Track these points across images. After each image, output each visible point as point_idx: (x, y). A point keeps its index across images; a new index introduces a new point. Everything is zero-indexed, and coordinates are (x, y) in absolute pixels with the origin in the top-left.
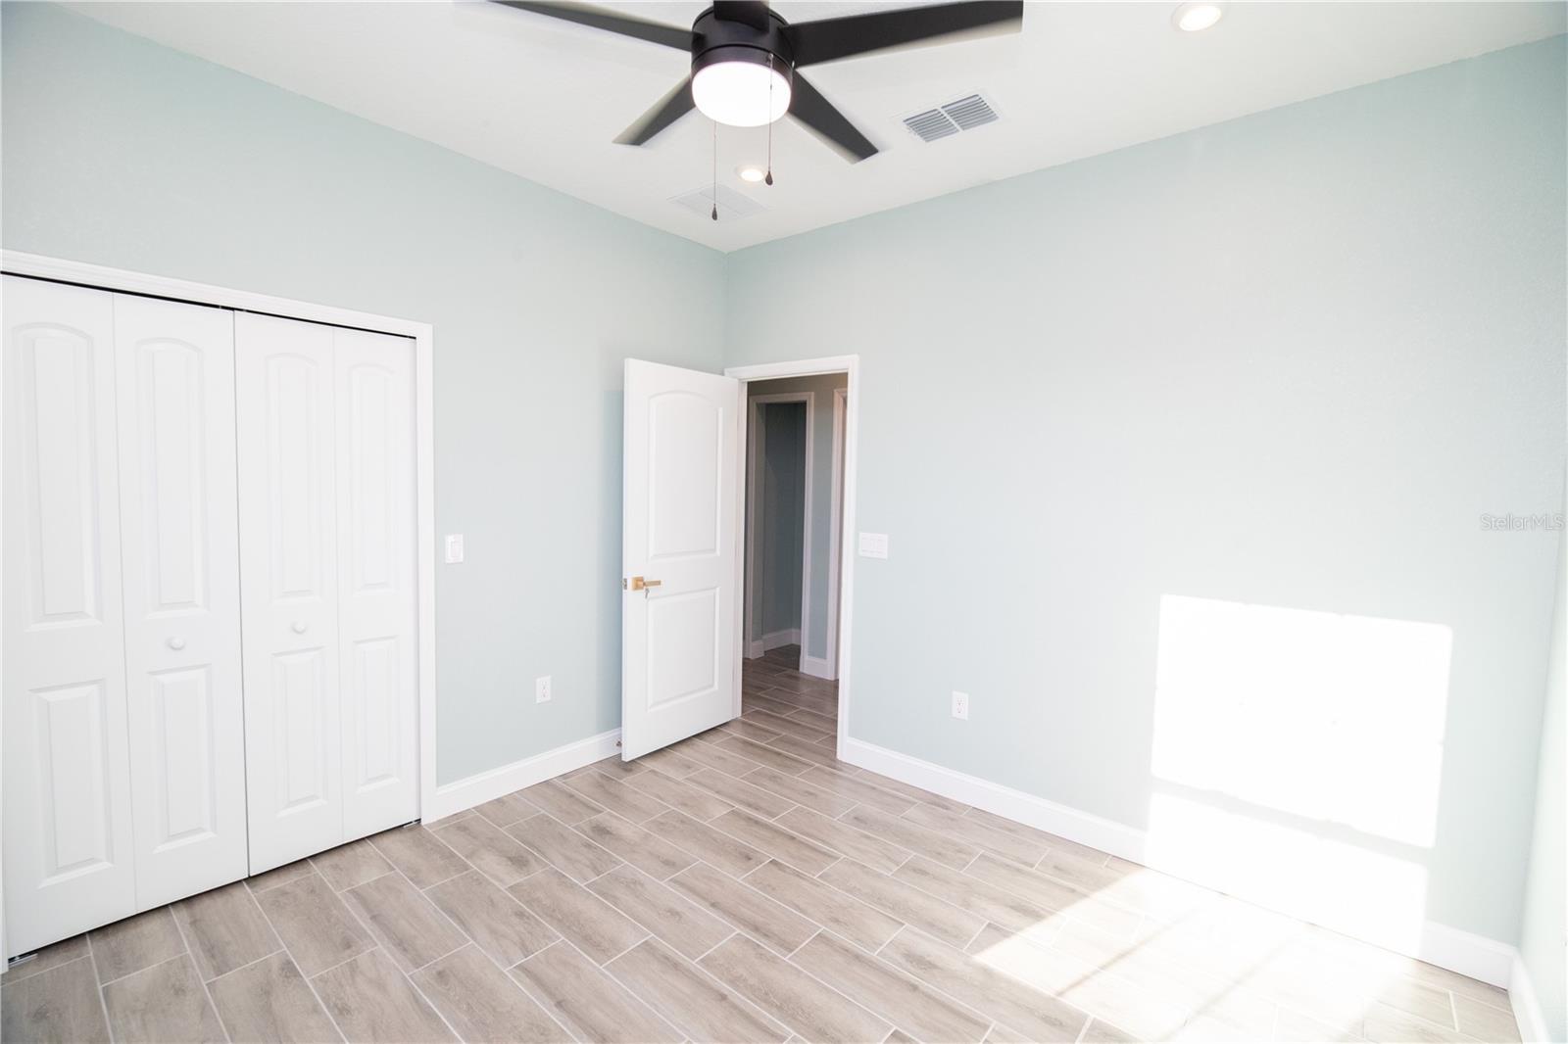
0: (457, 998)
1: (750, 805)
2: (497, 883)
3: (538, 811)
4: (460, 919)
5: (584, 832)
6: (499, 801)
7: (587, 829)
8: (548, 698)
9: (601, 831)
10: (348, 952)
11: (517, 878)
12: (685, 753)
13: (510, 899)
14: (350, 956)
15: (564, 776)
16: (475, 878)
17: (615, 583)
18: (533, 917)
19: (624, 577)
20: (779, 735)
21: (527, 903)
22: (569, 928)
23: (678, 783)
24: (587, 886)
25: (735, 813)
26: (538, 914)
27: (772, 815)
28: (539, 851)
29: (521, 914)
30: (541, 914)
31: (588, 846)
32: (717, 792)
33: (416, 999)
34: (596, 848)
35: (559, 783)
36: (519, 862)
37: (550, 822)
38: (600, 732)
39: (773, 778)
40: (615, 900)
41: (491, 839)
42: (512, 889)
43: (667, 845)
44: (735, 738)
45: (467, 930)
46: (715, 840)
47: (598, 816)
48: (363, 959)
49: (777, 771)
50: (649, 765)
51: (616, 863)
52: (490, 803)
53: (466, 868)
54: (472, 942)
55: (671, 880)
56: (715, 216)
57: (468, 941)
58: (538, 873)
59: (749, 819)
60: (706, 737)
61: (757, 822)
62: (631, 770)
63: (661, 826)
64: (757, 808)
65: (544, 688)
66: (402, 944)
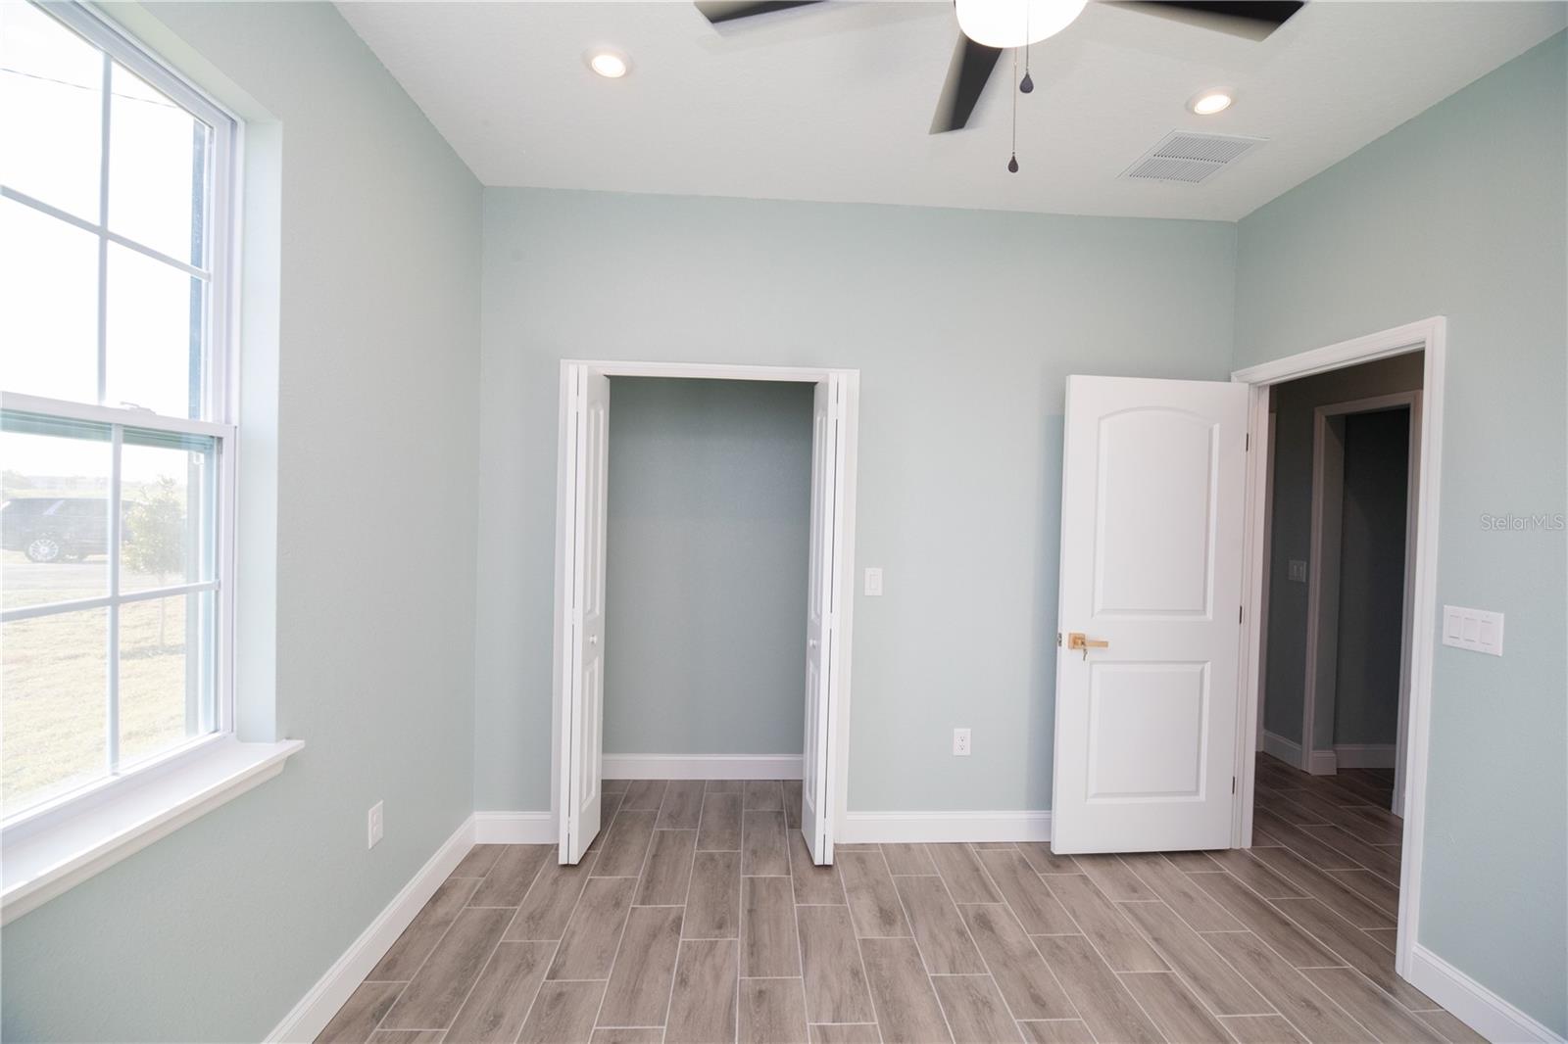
0: (758, 1025)
1: (1195, 978)
2: (855, 929)
3: (935, 873)
4: (806, 951)
5: (966, 916)
6: (907, 847)
7: (971, 914)
8: (967, 752)
9: (984, 922)
10: (717, 932)
11: (875, 935)
12: (1140, 872)
13: (857, 952)
14: (716, 937)
15: (982, 845)
16: (843, 914)
17: (1050, 639)
18: (865, 983)
19: (1059, 631)
20: (1297, 893)
21: (869, 965)
22: (888, 1015)
23: (1108, 905)
24: (934, 979)
25: (1166, 979)
26: (870, 982)
27: (1225, 1009)
28: (911, 916)
29: (856, 974)
30: (873, 983)
31: (961, 933)
32: (1156, 940)
33: (731, 1007)
34: (968, 940)
35: (973, 850)
36: (887, 917)
37: (939, 888)
38: (1028, 809)
39: (1257, 956)
40: (952, 1011)
41: (878, 882)
42: (864, 942)
43: (1053, 980)
44: (1226, 878)
45: (805, 964)
46: (1116, 1002)
47: (991, 905)
48: (723, 942)
49: (1269, 948)
50: (1085, 868)
51: (980, 969)
52: (896, 844)
53: (841, 900)
54: (801, 977)
55: (1028, 1023)
56: (1013, 167)
57: (799, 974)
58: (896, 938)
59: (1184, 998)
60: (1179, 859)
61: (1193, 1008)
62: (1058, 867)
63: (1055, 950)
64: (1205, 988)
65: (962, 739)
66: (754, 947)
